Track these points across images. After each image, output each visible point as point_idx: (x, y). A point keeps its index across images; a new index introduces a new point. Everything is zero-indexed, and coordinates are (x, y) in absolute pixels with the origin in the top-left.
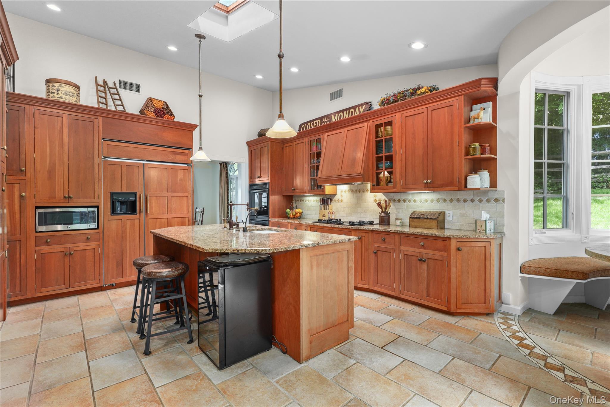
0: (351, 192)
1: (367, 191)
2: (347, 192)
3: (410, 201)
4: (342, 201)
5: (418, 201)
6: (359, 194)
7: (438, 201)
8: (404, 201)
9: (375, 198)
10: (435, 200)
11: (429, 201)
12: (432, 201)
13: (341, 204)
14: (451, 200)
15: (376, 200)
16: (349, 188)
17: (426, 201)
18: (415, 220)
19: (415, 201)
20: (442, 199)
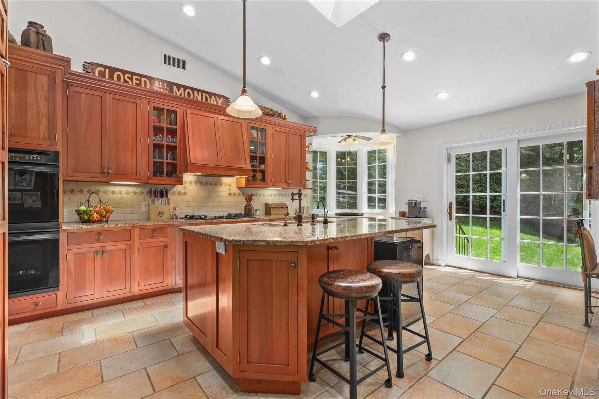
0: (198, 184)
1: (220, 184)
2: (193, 184)
3: (260, 195)
4: (185, 194)
5: (266, 195)
6: (210, 187)
7: (278, 195)
8: (256, 195)
9: (229, 192)
10: (277, 195)
11: (273, 196)
12: (275, 195)
13: (185, 197)
14: (285, 195)
15: (230, 193)
16: (197, 179)
17: (271, 195)
18: (275, 209)
19: (264, 195)
20: (280, 194)
